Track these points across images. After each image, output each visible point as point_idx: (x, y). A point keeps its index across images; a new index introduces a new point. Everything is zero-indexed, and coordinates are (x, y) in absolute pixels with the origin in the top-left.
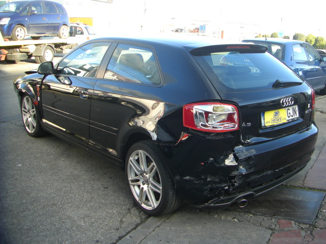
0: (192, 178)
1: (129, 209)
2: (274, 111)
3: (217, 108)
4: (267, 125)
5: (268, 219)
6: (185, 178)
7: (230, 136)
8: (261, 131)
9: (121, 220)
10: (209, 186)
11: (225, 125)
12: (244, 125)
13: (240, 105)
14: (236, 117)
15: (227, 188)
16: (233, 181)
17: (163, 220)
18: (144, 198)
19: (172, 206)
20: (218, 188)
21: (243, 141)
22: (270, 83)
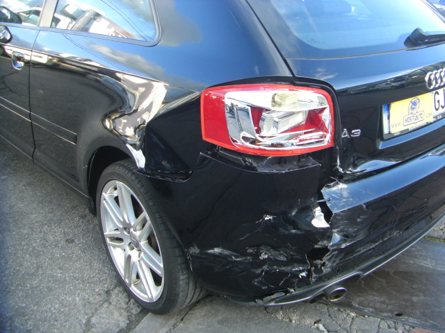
0: (227, 252)
1: (108, 292)
2: (410, 100)
3: (283, 98)
4: (395, 130)
5: (389, 327)
6: (211, 251)
7: (312, 164)
8: (381, 146)
9: (89, 321)
10: (265, 267)
11: (302, 137)
12: (345, 134)
13: (337, 88)
14: (326, 117)
15: (304, 274)
16: (319, 262)
17: (172, 322)
18: (134, 276)
19: (188, 300)
20: (285, 274)
21: (341, 170)
22: (401, 37)
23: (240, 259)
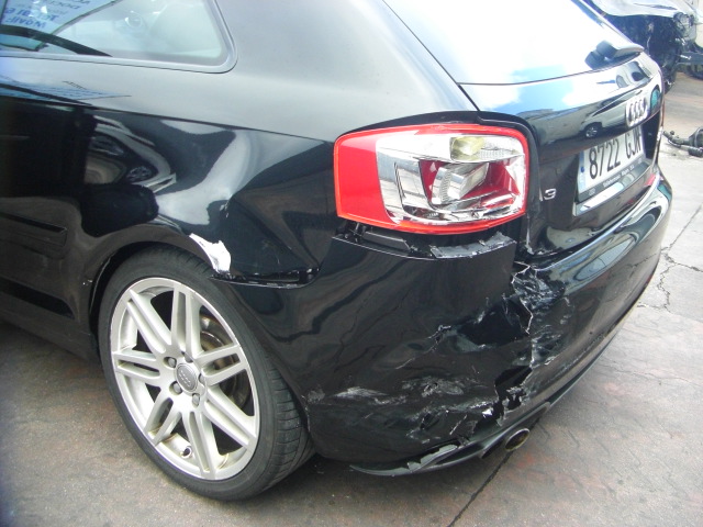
0: (367, 393)
6: (342, 394)
10: (426, 410)
15: (488, 412)
16: (514, 389)
20: (458, 415)
21: (530, 250)
23: (387, 402)
